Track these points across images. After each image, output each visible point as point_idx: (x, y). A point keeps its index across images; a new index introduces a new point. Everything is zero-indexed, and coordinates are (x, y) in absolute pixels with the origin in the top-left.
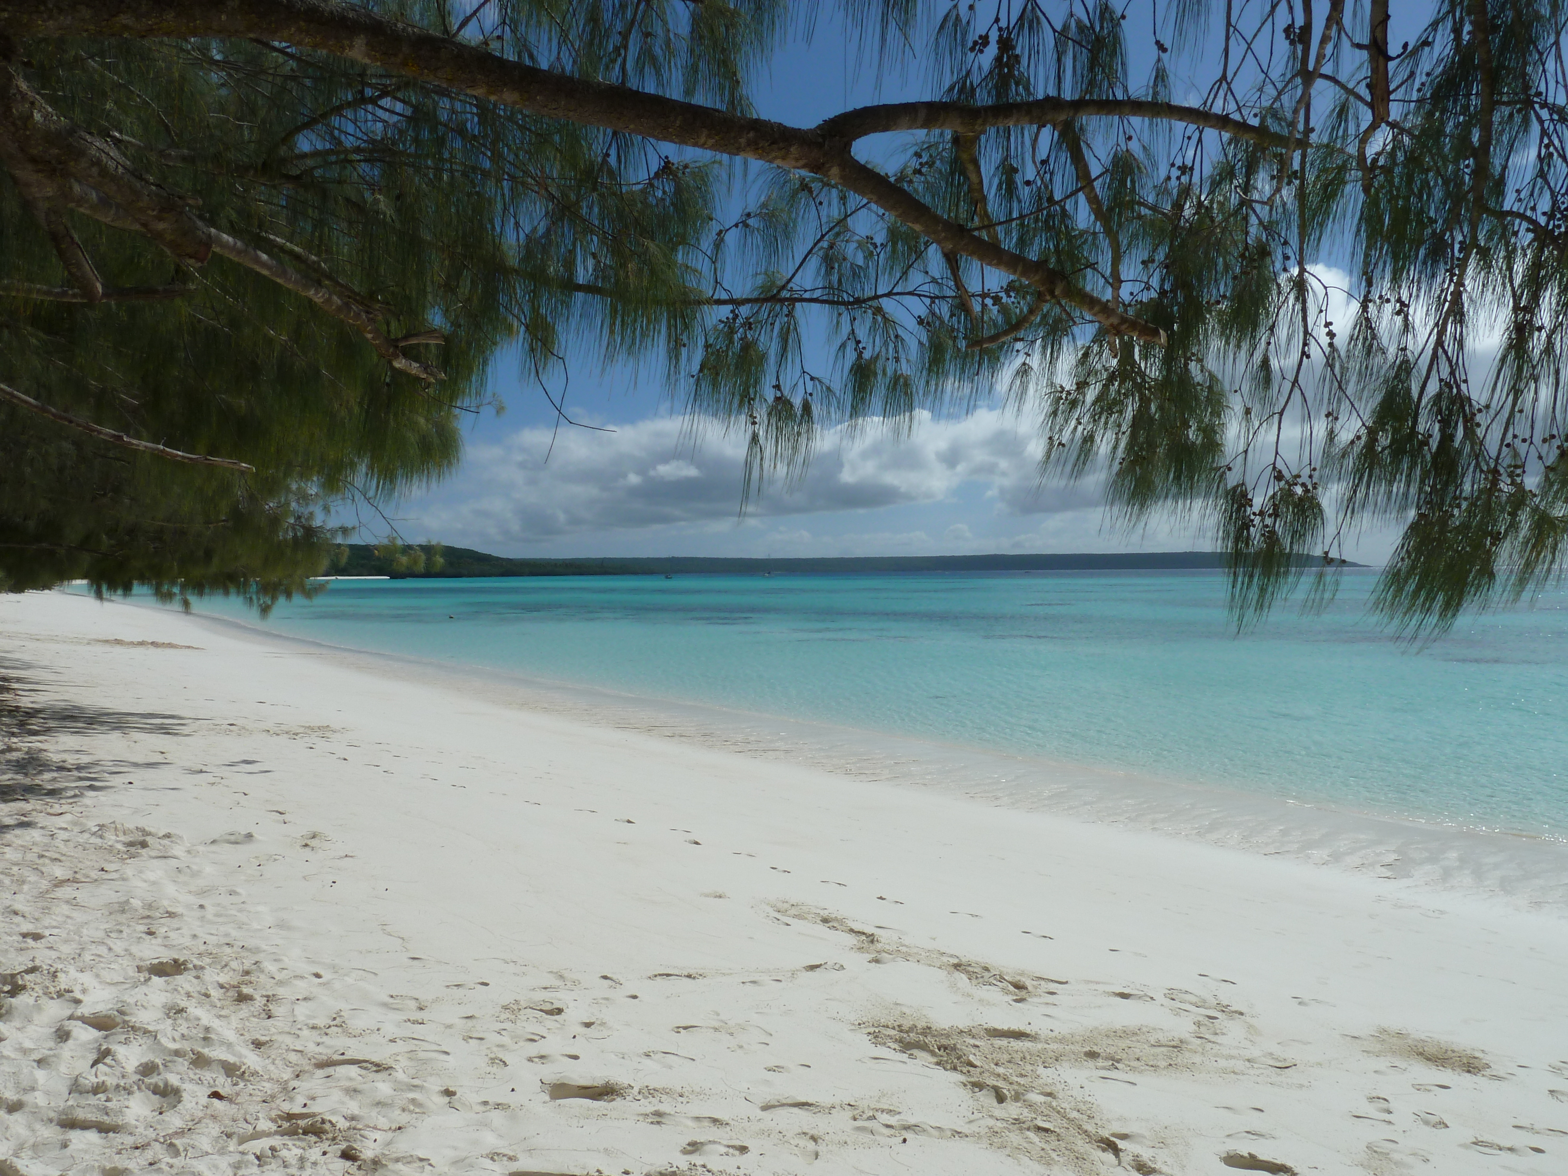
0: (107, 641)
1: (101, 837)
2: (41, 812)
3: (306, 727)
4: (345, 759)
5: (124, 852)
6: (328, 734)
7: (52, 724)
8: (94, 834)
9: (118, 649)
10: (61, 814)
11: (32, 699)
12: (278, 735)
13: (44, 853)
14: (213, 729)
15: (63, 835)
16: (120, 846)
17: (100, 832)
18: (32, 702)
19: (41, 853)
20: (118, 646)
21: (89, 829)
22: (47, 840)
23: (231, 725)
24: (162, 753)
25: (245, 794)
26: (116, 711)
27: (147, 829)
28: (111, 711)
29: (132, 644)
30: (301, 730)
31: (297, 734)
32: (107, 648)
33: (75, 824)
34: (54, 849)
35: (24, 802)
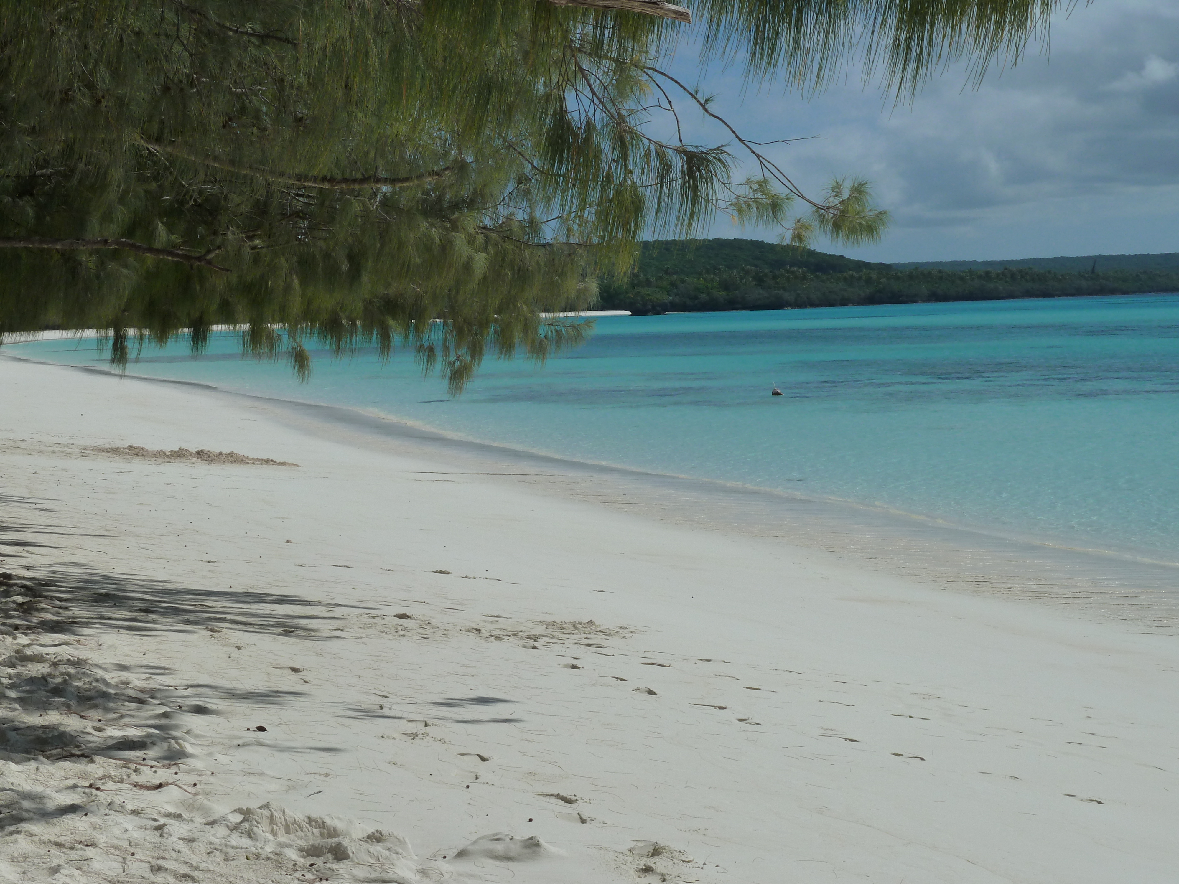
0: (115, 451)
1: (250, 835)
2: (121, 781)
3: (548, 625)
4: (651, 692)
5: (304, 867)
6: (597, 639)
7: (77, 611)
8: (235, 828)
9: (138, 466)
10: (160, 786)
11: (23, 562)
12: (498, 638)
13: (161, 862)
14: (371, 626)
15: (178, 829)
16: (292, 854)
17: (246, 825)
18: (27, 568)
19: (154, 862)
20: (137, 459)
21: (224, 818)
22: (153, 837)
23: (402, 616)
24: (295, 670)
25: (483, 759)
26: (180, 586)
27: (328, 821)
28: (171, 586)
29: (161, 455)
30: (540, 630)
31: (536, 638)
32: (119, 464)
33: (191, 807)
34: (174, 854)
35: (84, 760)
